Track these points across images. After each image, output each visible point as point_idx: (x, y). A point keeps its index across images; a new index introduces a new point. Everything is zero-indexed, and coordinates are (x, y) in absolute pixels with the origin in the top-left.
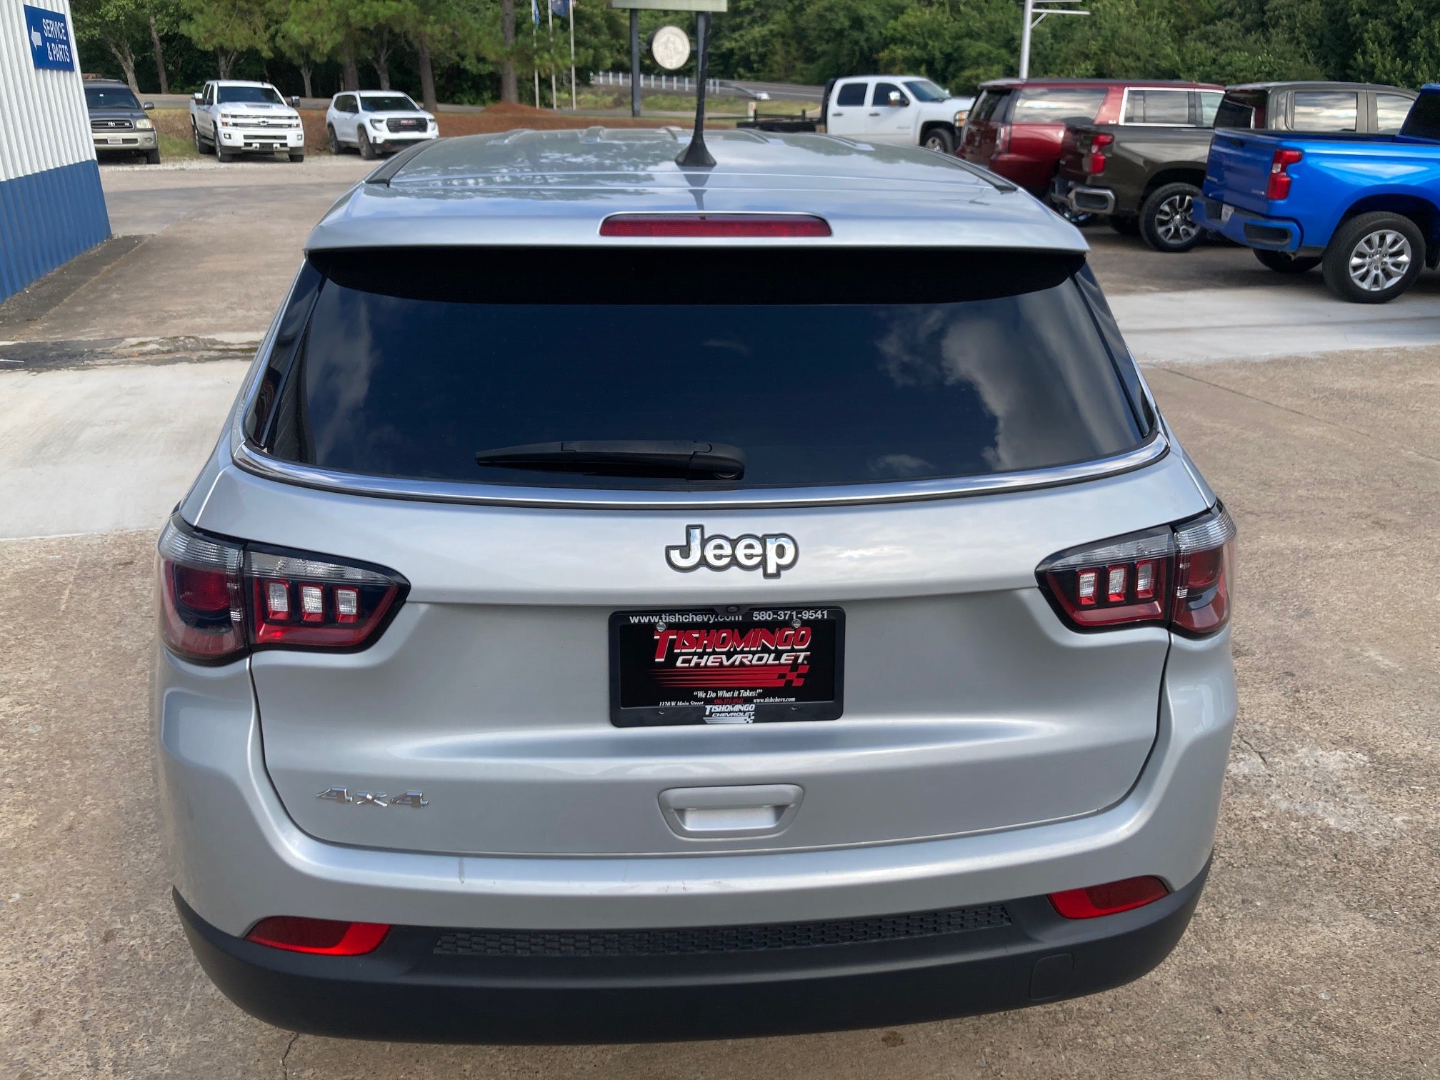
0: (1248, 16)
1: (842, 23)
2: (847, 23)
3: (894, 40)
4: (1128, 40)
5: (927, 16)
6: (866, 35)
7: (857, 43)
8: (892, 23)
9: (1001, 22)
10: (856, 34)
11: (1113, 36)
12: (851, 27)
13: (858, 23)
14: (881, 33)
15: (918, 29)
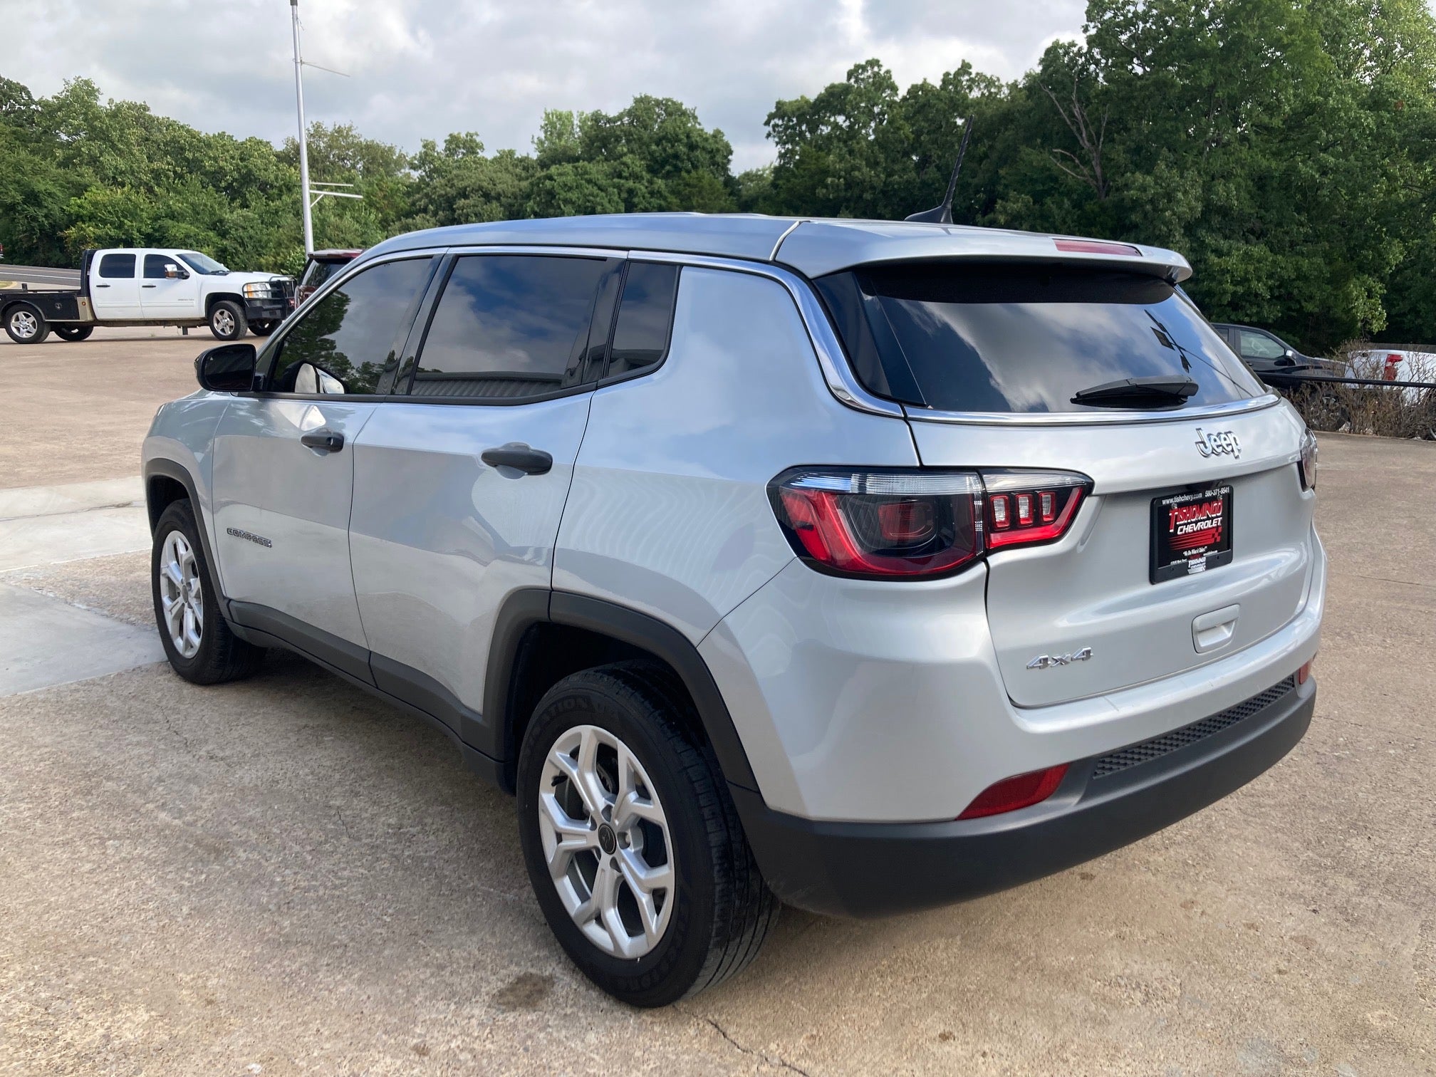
0: (441, 213)
1: (13, 197)
2: (19, 198)
3: (80, 218)
4: (337, 228)
5: (119, 196)
6: (45, 211)
7: (34, 219)
8: (73, 200)
9: (205, 205)
10: (31, 210)
11: (322, 225)
12: (25, 202)
13: (33, 198)
14: (63, 210)
15: (110, 208)
